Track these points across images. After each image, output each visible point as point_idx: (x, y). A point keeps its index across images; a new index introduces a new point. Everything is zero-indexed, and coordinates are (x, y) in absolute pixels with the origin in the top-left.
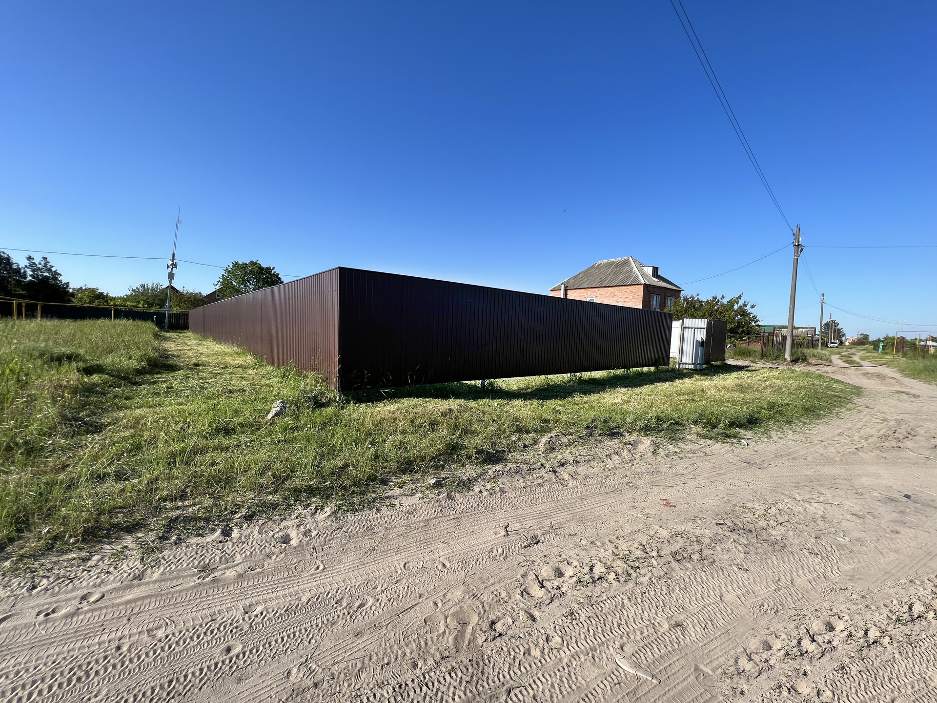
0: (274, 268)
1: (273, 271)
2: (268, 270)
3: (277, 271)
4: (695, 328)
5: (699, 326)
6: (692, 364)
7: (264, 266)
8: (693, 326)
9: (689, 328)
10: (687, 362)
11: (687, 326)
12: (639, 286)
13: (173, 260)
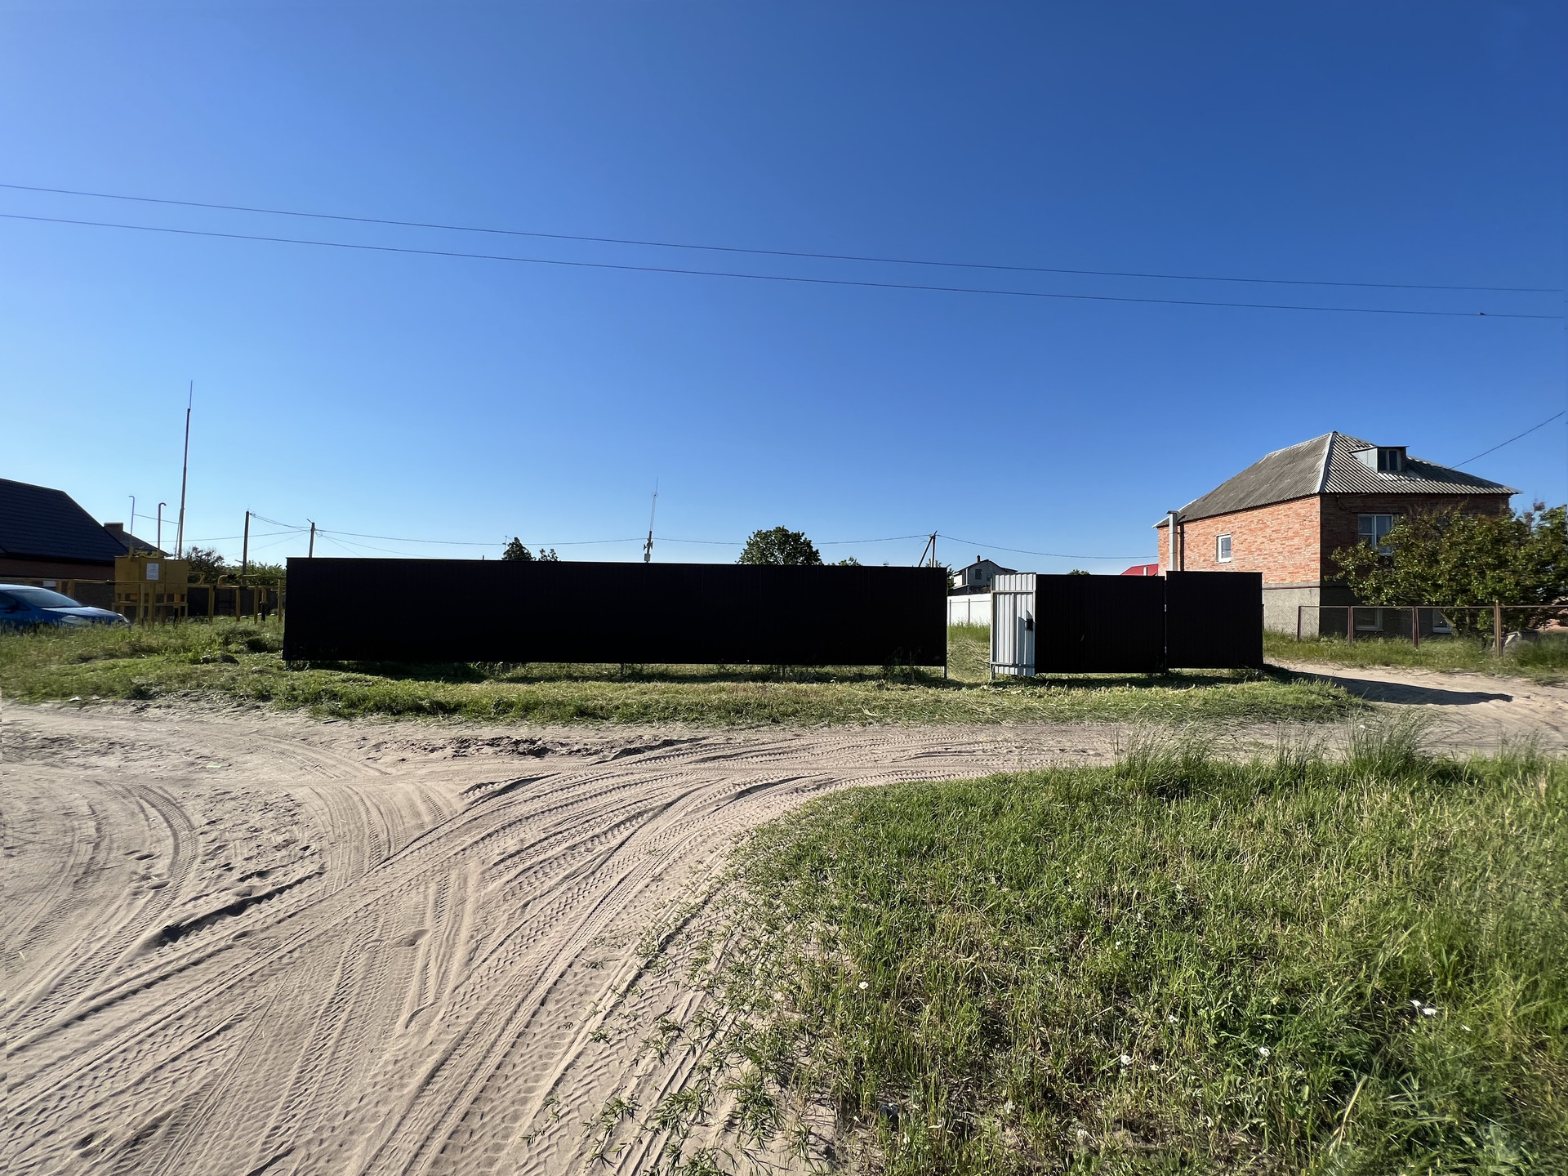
0: (803, 534)
1: (803, 538)
2: (797, 537)
3: (807, 537)
4: (1016, 594)
5: (1024, 589)
6: (1014, 665)
7: (792, 530)
8: (1013, 589)
9: (1005, 594)
10: (1007, 662)
11: (1002, 589)
12: (1311, 500)
13: (649, 539)
